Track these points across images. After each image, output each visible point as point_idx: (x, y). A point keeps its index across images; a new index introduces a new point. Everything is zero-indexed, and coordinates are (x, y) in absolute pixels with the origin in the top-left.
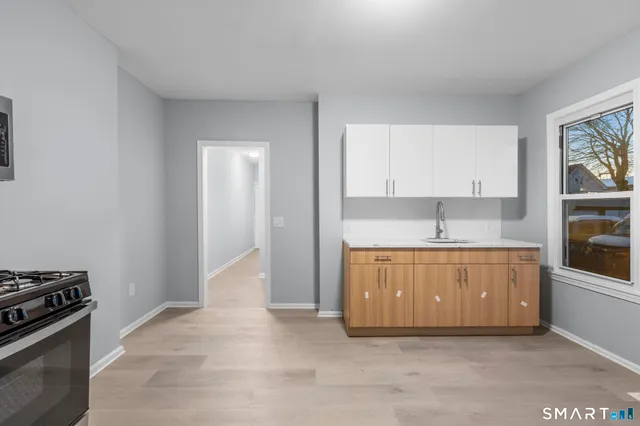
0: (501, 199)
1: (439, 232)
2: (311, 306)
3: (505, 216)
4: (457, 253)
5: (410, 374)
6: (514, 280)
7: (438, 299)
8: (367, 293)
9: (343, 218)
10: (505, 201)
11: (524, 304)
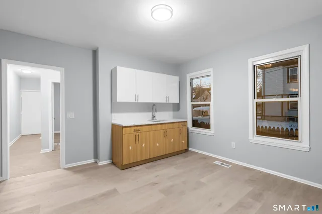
0: (173, 104)
1: (154, 117)
2: (92, 161)
3: (174, 110)
4: (159, 126)
5: (156, 177)
6: (181, 134)
7: (158, 145)
8: (130, 147)
9: (112, 112)
10: (174, 104)
11: (183, 142)
